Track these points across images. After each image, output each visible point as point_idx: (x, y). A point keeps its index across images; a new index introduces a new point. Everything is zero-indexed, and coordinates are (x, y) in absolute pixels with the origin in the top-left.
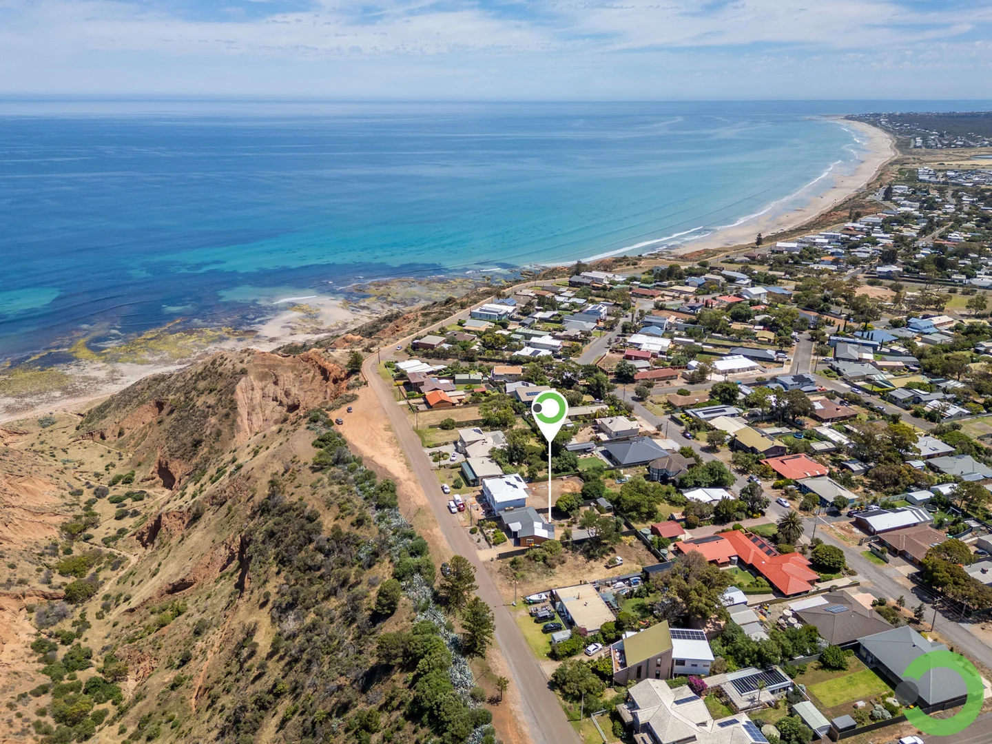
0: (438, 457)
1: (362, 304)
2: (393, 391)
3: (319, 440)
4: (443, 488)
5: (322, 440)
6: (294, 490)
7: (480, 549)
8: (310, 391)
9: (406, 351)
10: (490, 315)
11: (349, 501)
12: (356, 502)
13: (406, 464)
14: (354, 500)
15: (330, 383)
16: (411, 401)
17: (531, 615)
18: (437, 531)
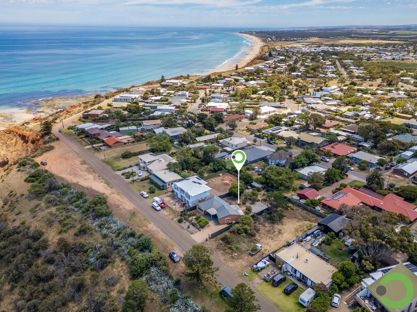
0: (128, 176)
1: (39, 110)
2: (79, 141)
3: (29, 177)
4: (142, 195)
5: (33, 176)
6: (15, 217)
7: (192, 233)
8: (15, 151)
9: (80, 120)
10: (126, 99)
11: (68, 217)
12: (75, 217)
13: (106, 183)
14: (73, 216)
15: (29, 143)
16: (94, 145)
17: (265, 280)
18: (152, 227)
